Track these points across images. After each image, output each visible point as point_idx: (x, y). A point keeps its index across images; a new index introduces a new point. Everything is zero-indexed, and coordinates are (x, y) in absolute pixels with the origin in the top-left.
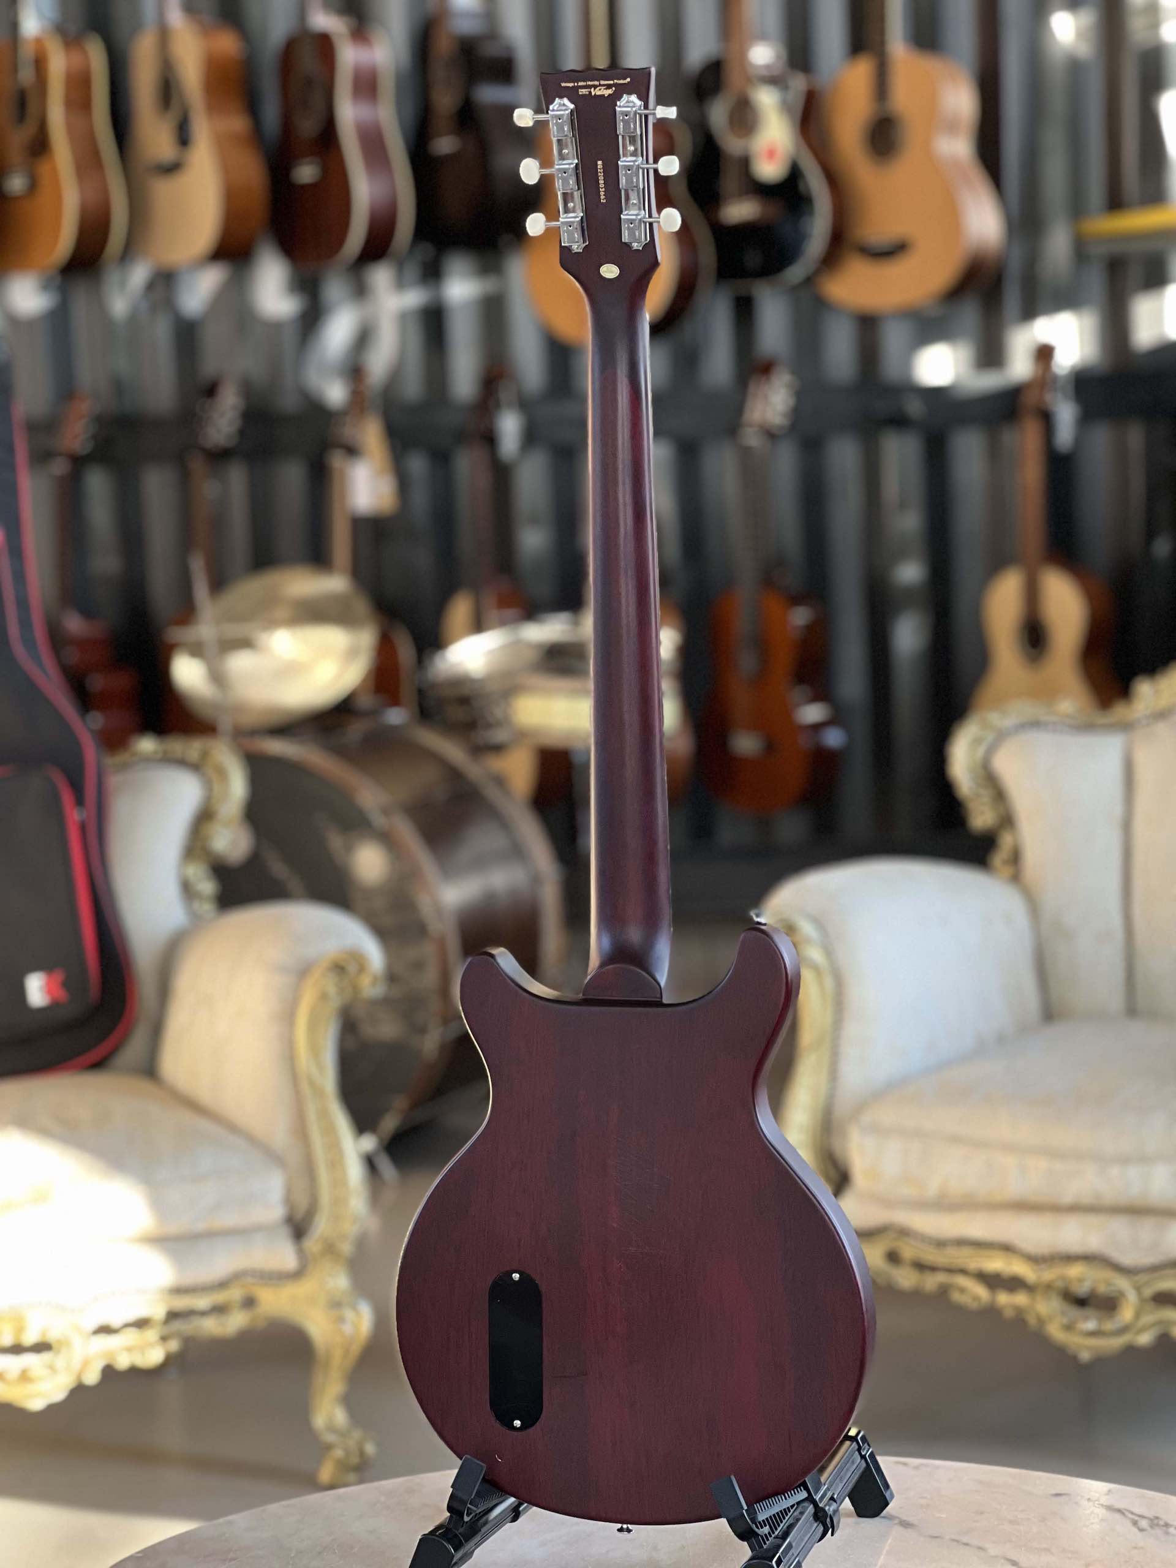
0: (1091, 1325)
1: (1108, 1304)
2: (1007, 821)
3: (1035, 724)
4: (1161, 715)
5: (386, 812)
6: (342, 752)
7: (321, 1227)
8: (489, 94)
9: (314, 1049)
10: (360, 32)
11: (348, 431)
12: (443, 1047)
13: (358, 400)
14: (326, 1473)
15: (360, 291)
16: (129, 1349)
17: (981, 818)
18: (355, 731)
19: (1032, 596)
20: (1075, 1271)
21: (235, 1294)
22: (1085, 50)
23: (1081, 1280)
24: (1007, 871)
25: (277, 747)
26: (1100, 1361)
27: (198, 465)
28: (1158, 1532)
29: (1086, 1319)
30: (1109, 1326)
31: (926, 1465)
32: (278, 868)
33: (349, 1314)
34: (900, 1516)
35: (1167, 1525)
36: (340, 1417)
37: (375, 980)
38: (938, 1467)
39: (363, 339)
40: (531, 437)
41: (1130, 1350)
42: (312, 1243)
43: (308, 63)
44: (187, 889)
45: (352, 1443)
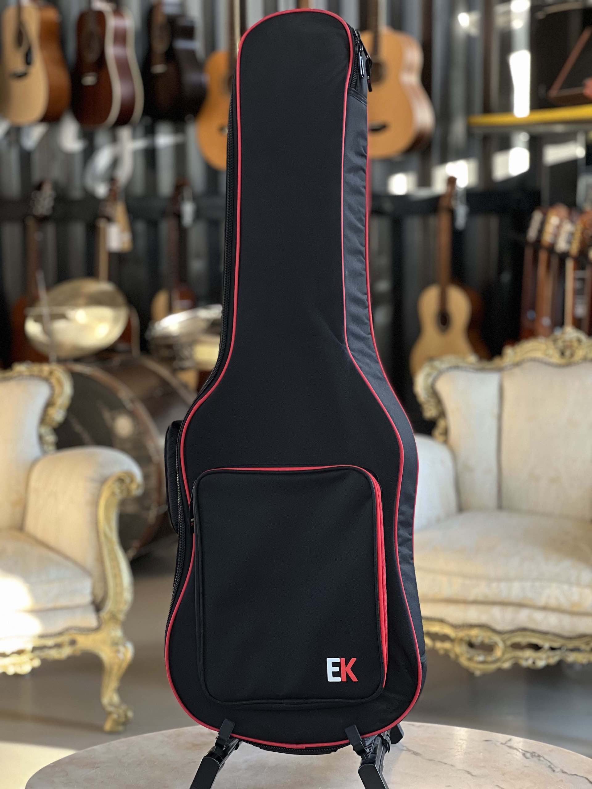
0: (481, 658)
1: (488, 648)
2: (442, 414)
3: (456, 367)
4: (517, 365)
5: (132, 401)
6: (109, 371)
7: (109, 606)
8: (182, 44)
9: (107, 519)
10: (118, 12)
11: (109, 210)
12: (157, 517)
13: (113, 194)
14: (108, 726)
15: (114, 140)
16: (14, 665)
17: (430, 412)
18: (117, 360)
19: (443, 300)
20: (474, 632)
21: (65, 639)
22: (474, 31)
23: (477, 637)
24: (441, 438)
25: (79, 368)
26: (485, 676)
27: (31, 223)
28: (535, 759)
29: (479, 655)
30: (490, 659)
31: (423, 726)
32: (78, 428)
33: (122, 649)
34: (413, 750)
35: (539, 756)
36: (116, 699)
37: (138, 486)
38: (428, 727)
39: (115, 163)
40: (198, 215)
41: (500, 671)
42: (104, 614)
43: (91, 25)
44: (41, 438)
45: (121, 711)
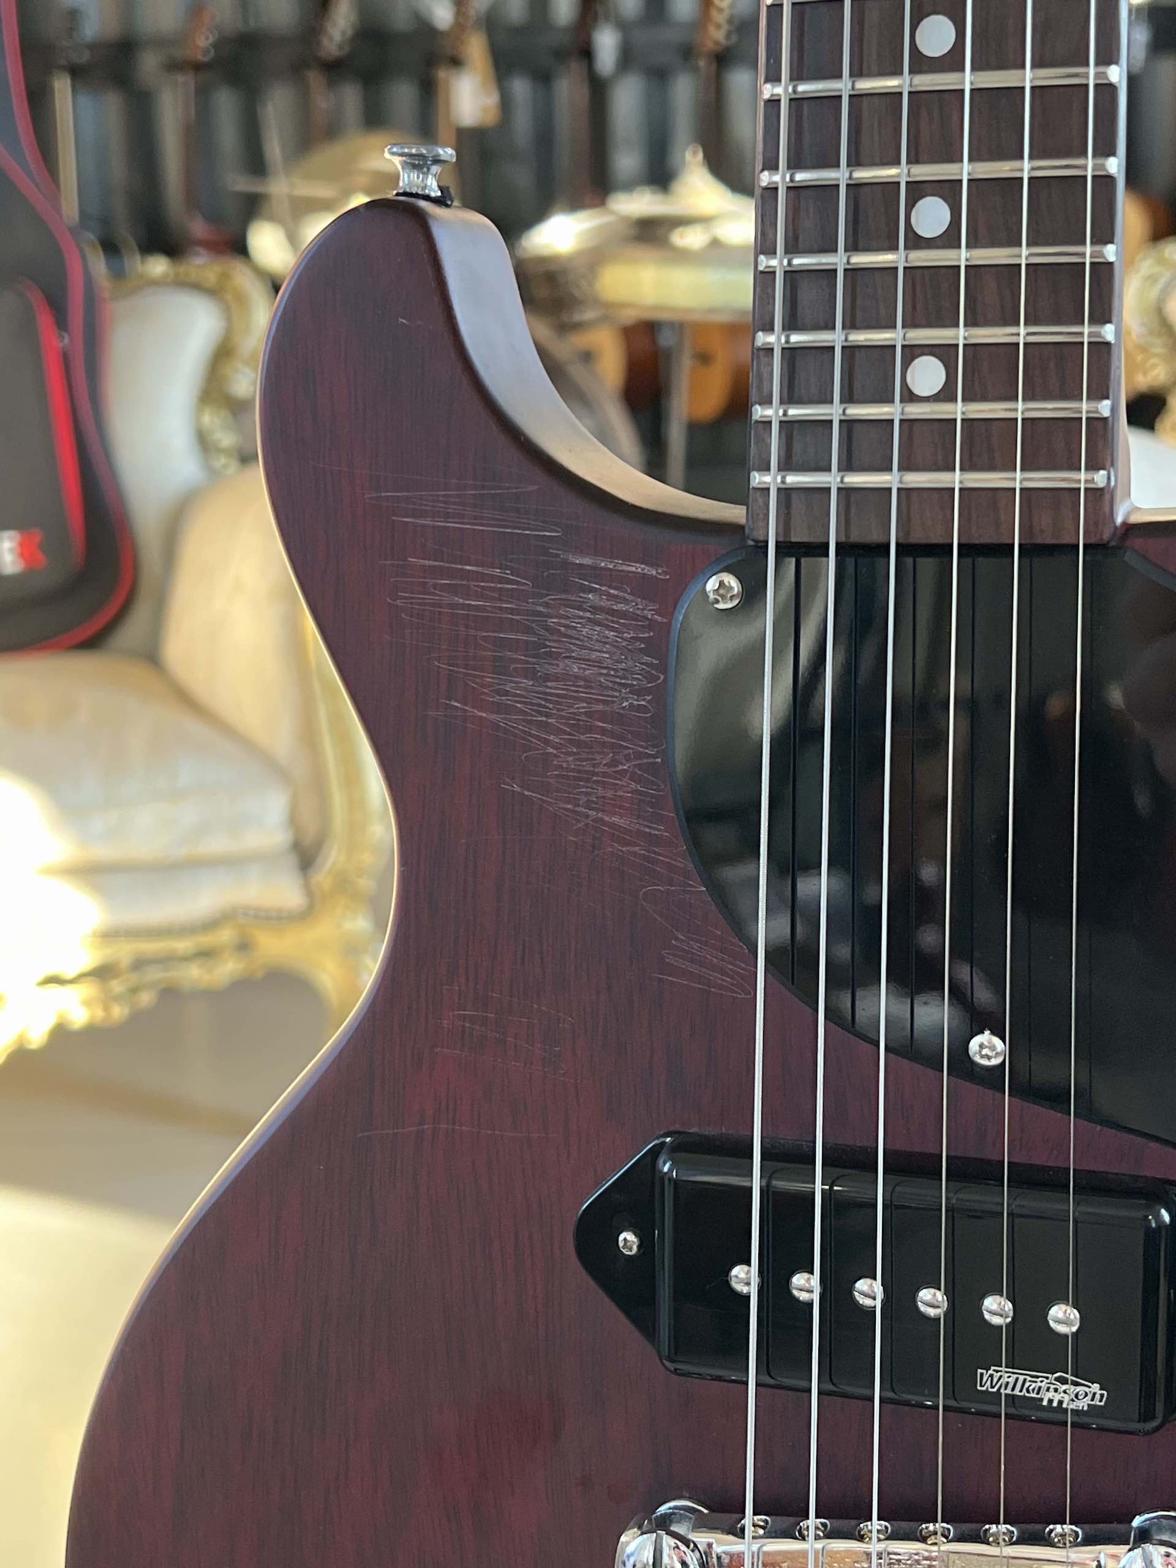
7: (333, 857)
13: (463, 21)
21: (226, 935)
27: (315, 78)
42: (322, 877)
